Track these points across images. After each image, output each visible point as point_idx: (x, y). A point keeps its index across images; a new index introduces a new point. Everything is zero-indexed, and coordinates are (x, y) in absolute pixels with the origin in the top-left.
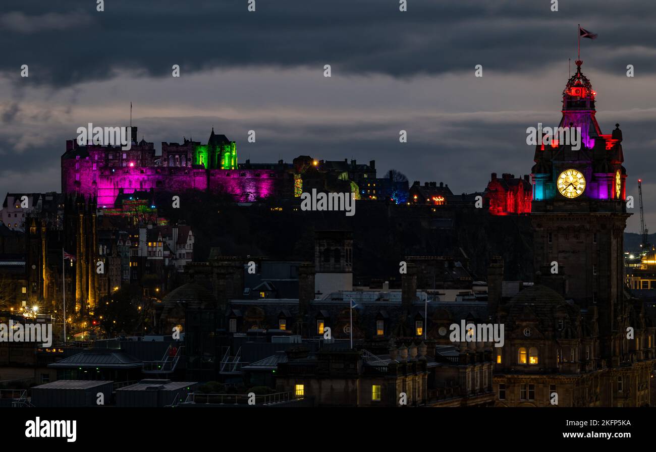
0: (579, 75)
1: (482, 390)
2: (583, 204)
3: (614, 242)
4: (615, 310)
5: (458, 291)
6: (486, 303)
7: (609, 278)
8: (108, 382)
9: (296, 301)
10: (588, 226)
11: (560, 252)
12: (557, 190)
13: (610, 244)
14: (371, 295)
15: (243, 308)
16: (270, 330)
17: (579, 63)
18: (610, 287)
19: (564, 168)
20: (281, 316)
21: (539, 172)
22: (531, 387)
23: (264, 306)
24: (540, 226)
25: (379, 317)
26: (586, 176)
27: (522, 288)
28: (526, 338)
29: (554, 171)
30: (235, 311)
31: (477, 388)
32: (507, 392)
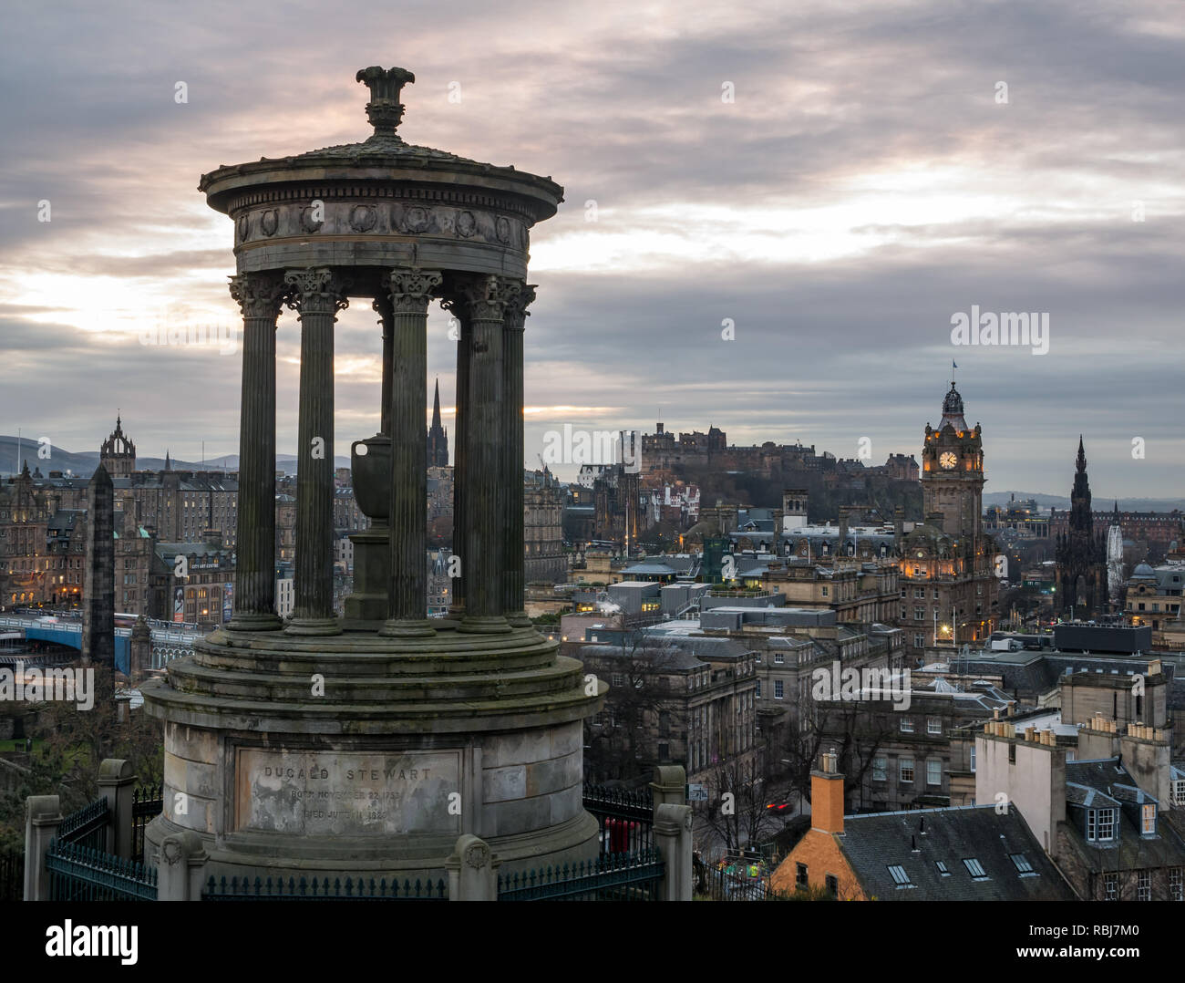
0: (953, 391)
1: (891, 591)
2: (955, 473)
3: (975, 497)
4: (976, 542)
5: (875, 528)
6: (892, 536)
7: (973, 520)
8: (653, 583)
9: (772, 533)
10: (958, 488)
11: (940, 504)
12: (940, 465)
13: (973, 499)
14: (817, 531)
15: (740, 536)
16: (757, 551)
17: (953, 384)
18: (973, 526)
19: (943, 452)
20: (762, 543)
21: (927, 453)
22: (922, 590)
23: (752, 537)
24: (927, 487)
25: (824, 544)
26: (957, 456)
27: (916, 526)
28: (918, 559)
29: (937, 454)
30: (734, 539)
31: (888, 589)
32: (907, 592)
